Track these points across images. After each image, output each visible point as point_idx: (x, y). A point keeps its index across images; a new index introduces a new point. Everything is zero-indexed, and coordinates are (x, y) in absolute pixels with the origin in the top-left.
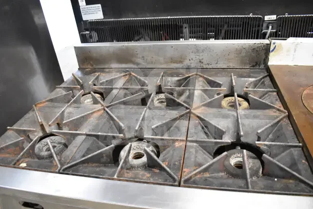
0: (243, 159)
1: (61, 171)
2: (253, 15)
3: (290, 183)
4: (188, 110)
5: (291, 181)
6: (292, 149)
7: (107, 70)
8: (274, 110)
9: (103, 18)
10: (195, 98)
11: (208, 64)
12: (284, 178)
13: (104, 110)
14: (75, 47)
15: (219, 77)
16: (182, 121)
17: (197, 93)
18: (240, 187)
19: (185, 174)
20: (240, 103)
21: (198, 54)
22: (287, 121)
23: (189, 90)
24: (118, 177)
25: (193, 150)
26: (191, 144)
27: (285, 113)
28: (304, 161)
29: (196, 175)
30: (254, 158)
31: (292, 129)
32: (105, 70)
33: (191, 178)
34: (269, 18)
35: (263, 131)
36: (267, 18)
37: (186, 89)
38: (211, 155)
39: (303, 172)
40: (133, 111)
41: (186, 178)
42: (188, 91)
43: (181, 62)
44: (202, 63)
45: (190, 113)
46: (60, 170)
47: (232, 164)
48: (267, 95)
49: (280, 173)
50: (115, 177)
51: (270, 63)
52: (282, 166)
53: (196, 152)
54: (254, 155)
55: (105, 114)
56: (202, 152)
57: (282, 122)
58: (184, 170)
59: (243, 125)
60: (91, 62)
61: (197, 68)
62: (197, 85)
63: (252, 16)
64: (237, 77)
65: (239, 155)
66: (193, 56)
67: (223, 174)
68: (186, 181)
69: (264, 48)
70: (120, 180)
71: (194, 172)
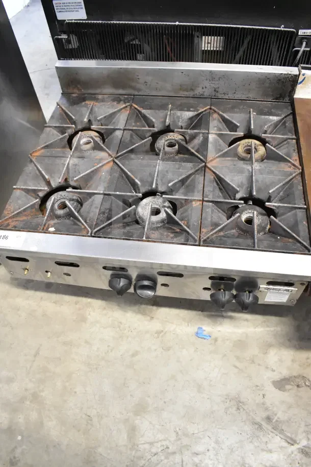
0: (253, 215)
1: (93, 235)
2: (285, 28)
3: (289, 242)
4: (204, 164)
5: (290, 240)
6: (297, 210)
7: (100, 97)
8: (289, 164)
9: (86, 18)
10: (210, 145)
11: (224, 94)
12: (285, 237)
13: (114, 162)
14: (57, 68)
15: (236, 113)
16: (197, 176)
17: (211, 137)
18: (249, 246)
19: (203, 234)
20: (257, 147)
21: (213, 82)
22: (299, 178)
23: (203, 133)
24: (146, 238)
25: (209, 210)
26: (207, 203)
27: (299, 169)
28: (304, 223)
29: (212, 235)
30: (263, 215)
31: (302, 188)
32: (96, 96)
33: (208, 238)
34: (305, 33)
35: (274, 191)
36: (301, 32)
37: (199, 133)
38: (225, 212)
39: (302, 234)
40: (145, 162)
41: (205, 238)
42: (201, 135)
43: (192, 90)
44: (217, 92)
45: (205, 166)
46: (91, 233)
47: (243, 221)
48: (285, 143)
49: (283, 233)
50: (144, 238)
51: (296, 96)
52: (285, 227)
53: (212, 211)
54: (264, 212)
55: (116, 167)
56: (218, 211)
57: (294, 179)
58: (202, 230)
59: (257, 181)
60: (79, 86)
61: (211, 98)
62: (211, 125)
63: (282, 29)
64: (257, 114)
65: (250, 211)
66: (207, 84)
67: (234, 231)
68: (205, 241)
69: (291, 79)
70: (148, 241)
71: (211, 233)
